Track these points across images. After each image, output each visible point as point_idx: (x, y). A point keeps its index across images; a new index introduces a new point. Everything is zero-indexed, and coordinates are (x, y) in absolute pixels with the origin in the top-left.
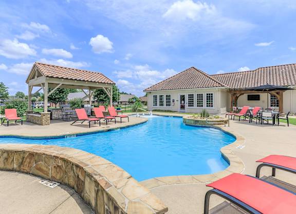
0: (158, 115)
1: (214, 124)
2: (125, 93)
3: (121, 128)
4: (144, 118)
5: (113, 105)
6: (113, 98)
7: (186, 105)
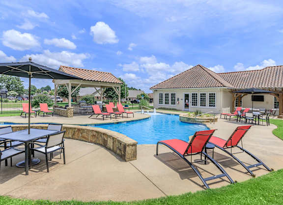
0: (161, 113)
1: (203, 122)
2: (134, 89)
3: (127, 122)
4: (147, 115)
5: (121, 102)
6: (122, 94)
7: (190, 104)
